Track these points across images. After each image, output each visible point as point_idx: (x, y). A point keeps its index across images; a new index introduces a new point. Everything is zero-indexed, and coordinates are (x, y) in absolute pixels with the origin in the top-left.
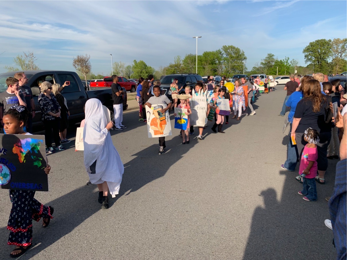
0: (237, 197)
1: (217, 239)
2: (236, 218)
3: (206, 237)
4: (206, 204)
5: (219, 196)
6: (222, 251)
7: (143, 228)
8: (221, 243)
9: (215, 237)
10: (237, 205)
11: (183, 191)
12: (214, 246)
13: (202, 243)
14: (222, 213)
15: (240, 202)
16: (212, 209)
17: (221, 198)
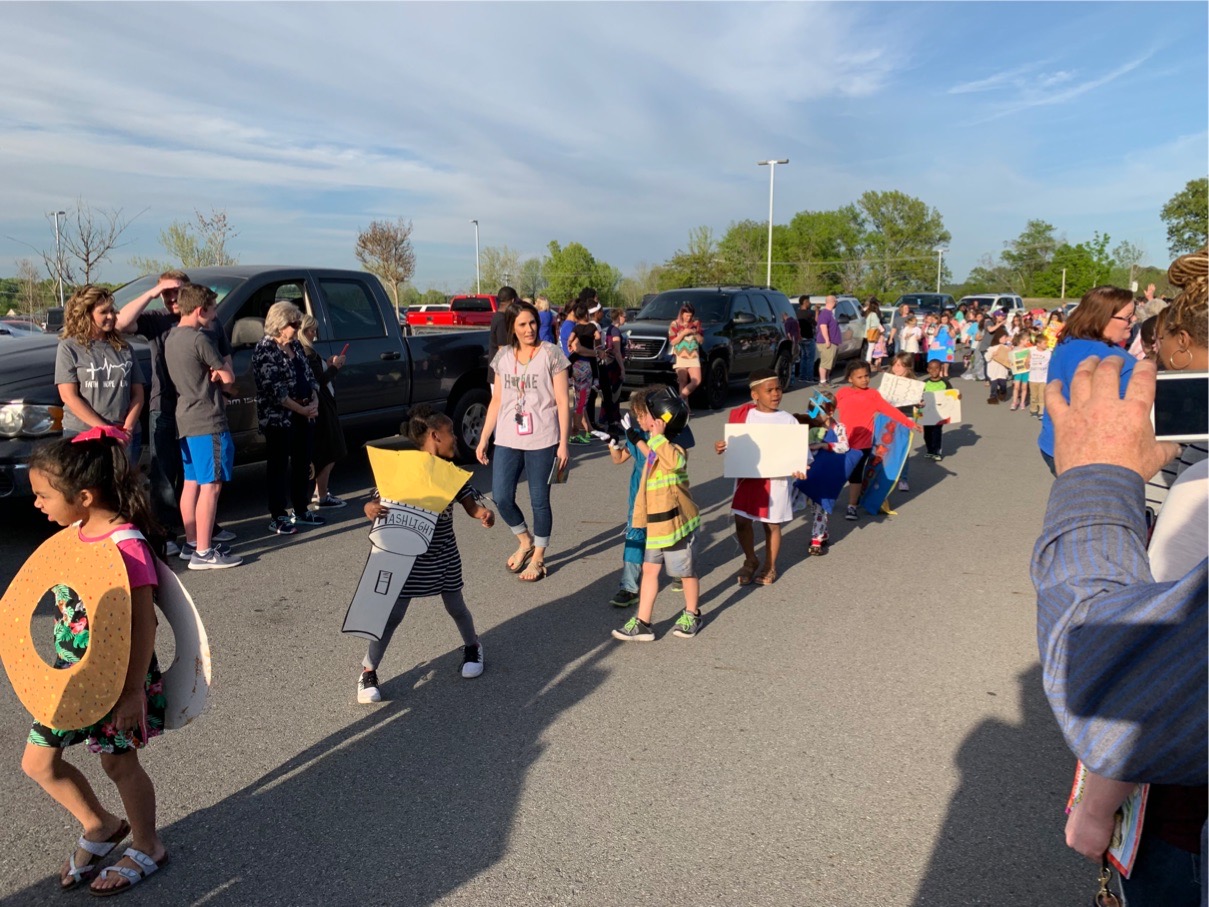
0: (911, 695)
1: (844, 820)
2: (907, 761)
3: (807, 810)
4: (806, 712)
5: (851, 690)
6: (863, 855)
7: (598, 770)
8: (857, 830)
9: (837, 812)
10: (911, 720)
11: (726, 668)
12: (835, 839)
13: (795, 826)
14: (861, 743)
15: (924, 713)
16: (826, 729)
17: (859, 696)
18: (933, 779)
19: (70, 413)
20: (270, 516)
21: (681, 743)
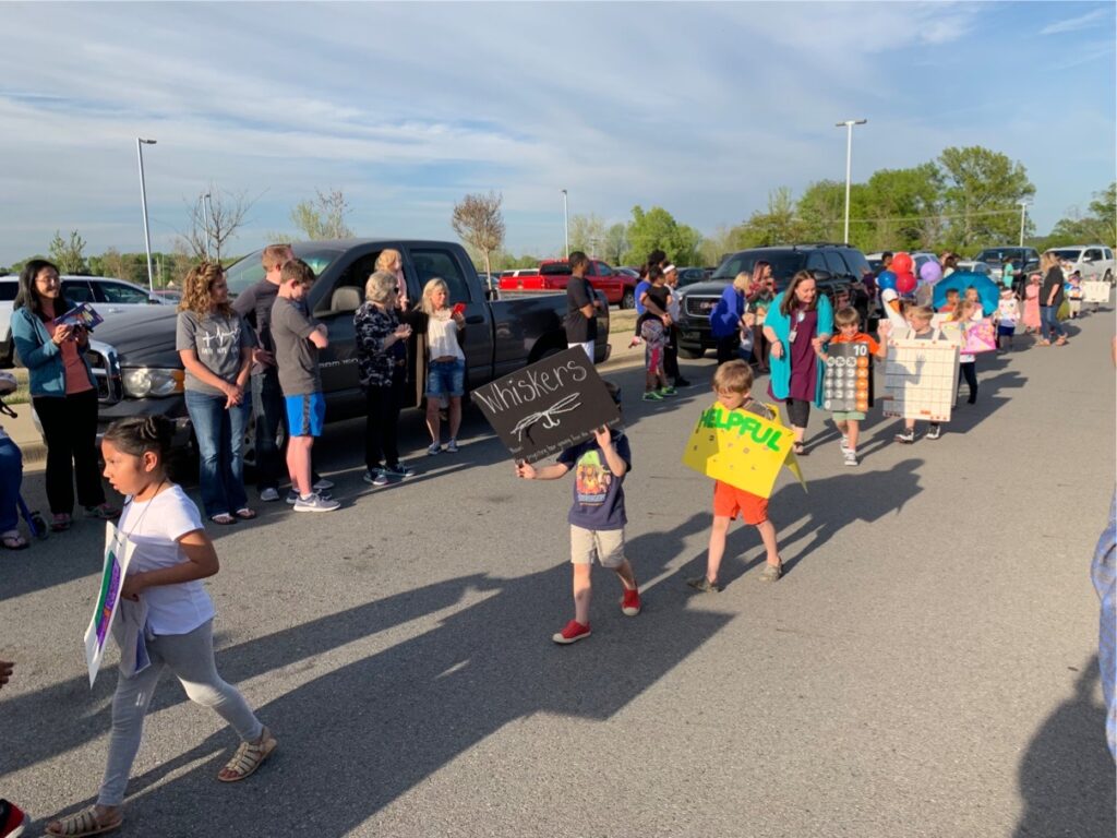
0: (982, 666)
1: (906, 802)
2: (977, 739)
3: (867, 788)
4: (869, 680)
5: (918, 658)
7: (652, 732)
8: (920, 814)
10: (983, 694)
11: (788, 631)
12: (896, 823)
13: (853, 805)
14: (927, 717)
15: (997, 687)
16: (889, 699)
17: (926, 665)
18: (1006, 762)
19: (191, 375)
20: (365, 467)
21: (738, 709)
